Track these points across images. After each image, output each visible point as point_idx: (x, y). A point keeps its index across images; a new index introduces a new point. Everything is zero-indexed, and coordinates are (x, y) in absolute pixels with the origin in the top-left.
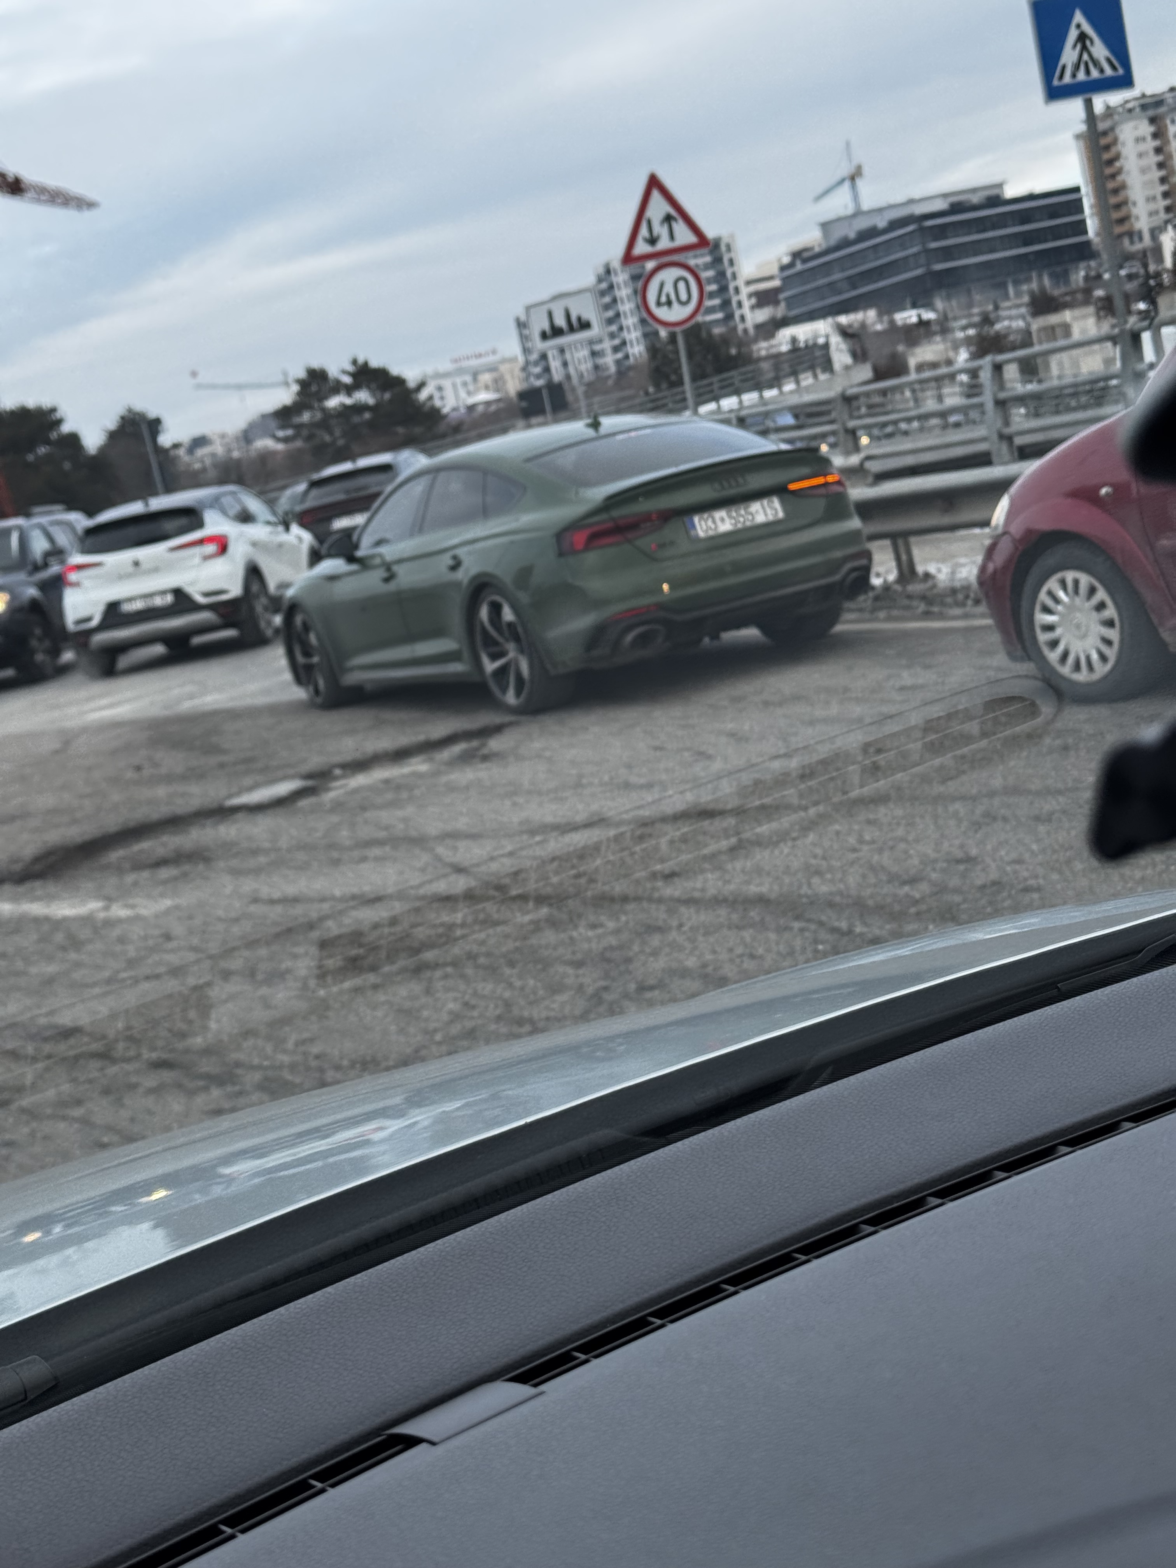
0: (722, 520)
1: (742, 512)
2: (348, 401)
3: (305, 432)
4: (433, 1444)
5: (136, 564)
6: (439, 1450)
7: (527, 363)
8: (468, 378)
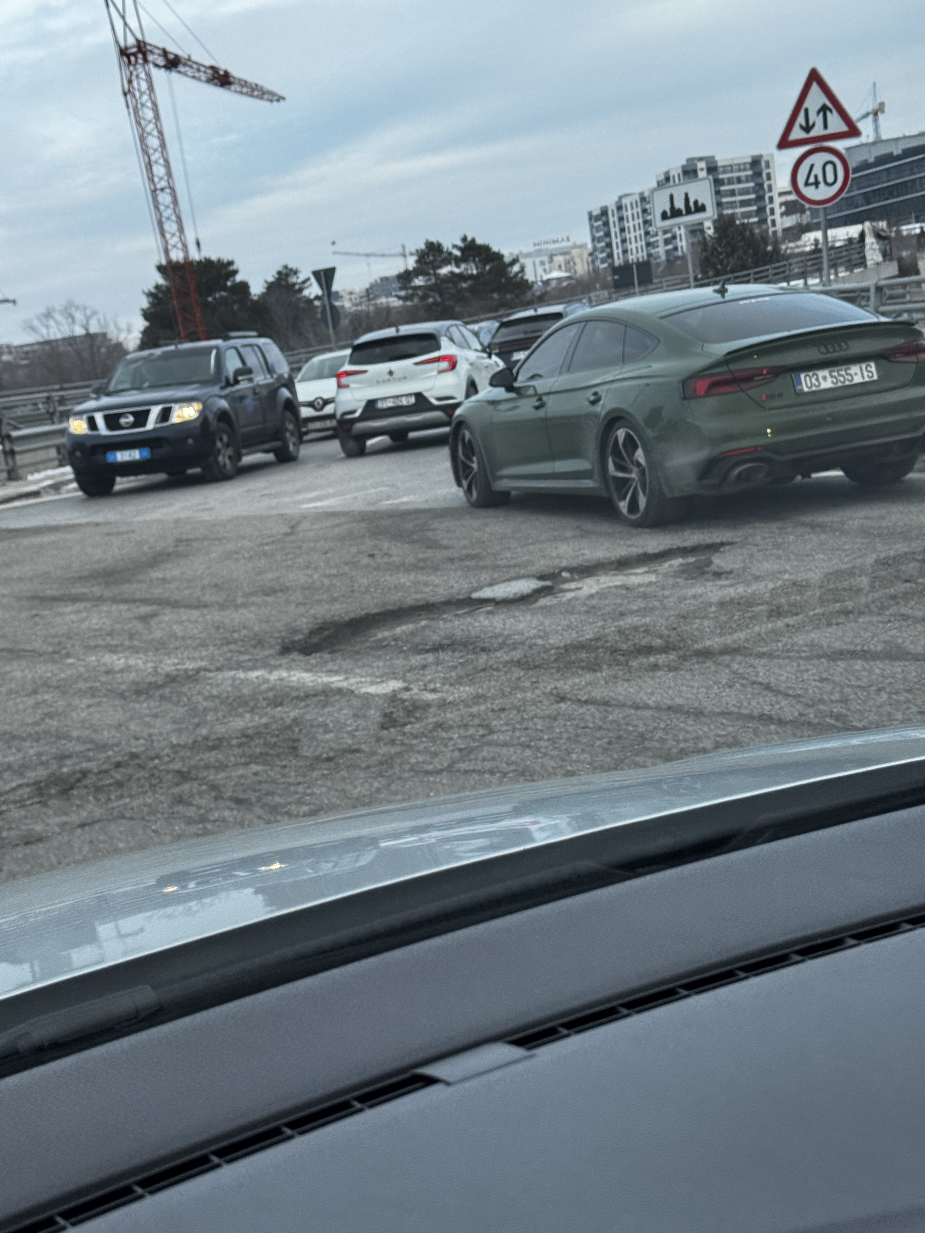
0: (825, 378)
1: (843, 373)
2: (457, 270)
3: (420, 293)
4: (448, 1084)
5: (391, 373)
6: (450, 1089)
7: (595, 249)
8: (545, 259)
